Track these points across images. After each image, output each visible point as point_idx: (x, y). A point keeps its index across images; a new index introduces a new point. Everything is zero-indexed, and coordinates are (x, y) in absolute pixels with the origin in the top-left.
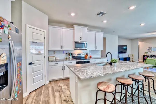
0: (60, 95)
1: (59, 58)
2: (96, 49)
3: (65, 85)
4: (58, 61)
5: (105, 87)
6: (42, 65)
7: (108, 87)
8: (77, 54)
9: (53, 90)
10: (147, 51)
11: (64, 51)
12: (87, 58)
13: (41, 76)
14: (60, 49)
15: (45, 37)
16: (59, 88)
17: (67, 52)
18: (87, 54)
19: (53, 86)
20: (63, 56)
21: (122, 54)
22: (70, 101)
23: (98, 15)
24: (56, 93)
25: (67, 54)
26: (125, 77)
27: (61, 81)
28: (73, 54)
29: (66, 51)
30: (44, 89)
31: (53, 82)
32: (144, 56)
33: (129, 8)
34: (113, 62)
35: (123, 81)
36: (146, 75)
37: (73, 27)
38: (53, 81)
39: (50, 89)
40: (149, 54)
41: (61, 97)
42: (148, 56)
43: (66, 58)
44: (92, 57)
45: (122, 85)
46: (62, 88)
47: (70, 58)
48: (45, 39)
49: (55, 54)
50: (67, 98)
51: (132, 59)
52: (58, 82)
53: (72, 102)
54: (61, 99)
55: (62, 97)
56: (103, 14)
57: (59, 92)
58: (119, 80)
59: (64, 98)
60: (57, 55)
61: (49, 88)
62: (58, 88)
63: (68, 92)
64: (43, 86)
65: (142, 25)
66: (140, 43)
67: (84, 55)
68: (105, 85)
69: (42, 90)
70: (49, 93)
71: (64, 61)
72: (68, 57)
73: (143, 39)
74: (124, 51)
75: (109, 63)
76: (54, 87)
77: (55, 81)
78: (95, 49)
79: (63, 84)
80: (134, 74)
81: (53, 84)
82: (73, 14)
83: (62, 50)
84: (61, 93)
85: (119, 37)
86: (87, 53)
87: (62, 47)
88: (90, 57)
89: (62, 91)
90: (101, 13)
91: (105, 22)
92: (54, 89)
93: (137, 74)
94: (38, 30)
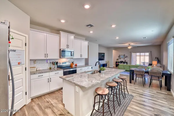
0: (52, 111)
1: (41, 69)
2: (82, 58)
3: (53, 99)
4: (42, 73)
5: (102, 91)
6: (22, 80)
7: (104, 91)
8: (63, 63)
9: (41, 108)
10: (118, 58)
11: (47, 60)
12: (73, 67)
13: (21, 94)
14: (43, 58)
15: (26, 44)
16: (48, 104)
17: (52, 61)
18: (73, 63)
19: (38, 104)
20: (46, 66)
21: (101, 61)
22: (66, 113)
23: (87, 26)
24: (46, 110)
25: (51, 63)
26: (111, 81)
27: (47, 96)
28: (58, 63)
29: (50, 60)
30: (27, 111)
31: (37, 99)
32: (116, 62)
33: (111, 26)
34: (102, 70)
35: (111, 85)
36: (122, 78)
37: (59, 34)
38: (35, 98)
39: (36, 108)
40: (120, 60)
41: (54, 112)
42: (119, 62)
43: (50, 68)
44: (77, 65)
45: (110, 88)
46: (52, 103)
47: (56, 68)
48: (26, 46)
49: (36, 64)
50: (62, 111)
51: (109, 65)
52: (43, 98)
53: (69, 113)
54: (55, 114)
55: (56, 112)
56: (91, 26)
57: (50, 108)
58: (109, 84)
59: (59, 113)
60: (38, 65)
61: (34, 108)
62: (46, 104)
63: (61, 106)
64: (25, 108)
65: (117, 38)
66: (114, 51)
67: (69, 64)
68: (101, 90)
69: (25, 112)
70: (37, 113)
71: (49, 72)
72: (52, 66)
73: (116, 48)
74: (102, 58)
75: (99, 71)
76: (41, 105)
77: (39, 97)
78: (80, 58)
79: (52, 99)
80: (115, 78)
81: (37, 101)
82: (63, 21)
83: (46, 59)
84: (52, 108)
85: (100, 45)
86: (73, 61)
87: (46, 55)
88: (76, 65)
89: (53, 106)
90: (90, 25)
91: (91, 32)
92: (43, 107)
93: (117, 78)
94: (19, 34)
